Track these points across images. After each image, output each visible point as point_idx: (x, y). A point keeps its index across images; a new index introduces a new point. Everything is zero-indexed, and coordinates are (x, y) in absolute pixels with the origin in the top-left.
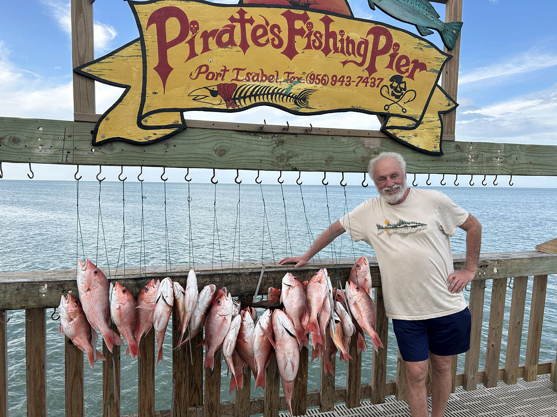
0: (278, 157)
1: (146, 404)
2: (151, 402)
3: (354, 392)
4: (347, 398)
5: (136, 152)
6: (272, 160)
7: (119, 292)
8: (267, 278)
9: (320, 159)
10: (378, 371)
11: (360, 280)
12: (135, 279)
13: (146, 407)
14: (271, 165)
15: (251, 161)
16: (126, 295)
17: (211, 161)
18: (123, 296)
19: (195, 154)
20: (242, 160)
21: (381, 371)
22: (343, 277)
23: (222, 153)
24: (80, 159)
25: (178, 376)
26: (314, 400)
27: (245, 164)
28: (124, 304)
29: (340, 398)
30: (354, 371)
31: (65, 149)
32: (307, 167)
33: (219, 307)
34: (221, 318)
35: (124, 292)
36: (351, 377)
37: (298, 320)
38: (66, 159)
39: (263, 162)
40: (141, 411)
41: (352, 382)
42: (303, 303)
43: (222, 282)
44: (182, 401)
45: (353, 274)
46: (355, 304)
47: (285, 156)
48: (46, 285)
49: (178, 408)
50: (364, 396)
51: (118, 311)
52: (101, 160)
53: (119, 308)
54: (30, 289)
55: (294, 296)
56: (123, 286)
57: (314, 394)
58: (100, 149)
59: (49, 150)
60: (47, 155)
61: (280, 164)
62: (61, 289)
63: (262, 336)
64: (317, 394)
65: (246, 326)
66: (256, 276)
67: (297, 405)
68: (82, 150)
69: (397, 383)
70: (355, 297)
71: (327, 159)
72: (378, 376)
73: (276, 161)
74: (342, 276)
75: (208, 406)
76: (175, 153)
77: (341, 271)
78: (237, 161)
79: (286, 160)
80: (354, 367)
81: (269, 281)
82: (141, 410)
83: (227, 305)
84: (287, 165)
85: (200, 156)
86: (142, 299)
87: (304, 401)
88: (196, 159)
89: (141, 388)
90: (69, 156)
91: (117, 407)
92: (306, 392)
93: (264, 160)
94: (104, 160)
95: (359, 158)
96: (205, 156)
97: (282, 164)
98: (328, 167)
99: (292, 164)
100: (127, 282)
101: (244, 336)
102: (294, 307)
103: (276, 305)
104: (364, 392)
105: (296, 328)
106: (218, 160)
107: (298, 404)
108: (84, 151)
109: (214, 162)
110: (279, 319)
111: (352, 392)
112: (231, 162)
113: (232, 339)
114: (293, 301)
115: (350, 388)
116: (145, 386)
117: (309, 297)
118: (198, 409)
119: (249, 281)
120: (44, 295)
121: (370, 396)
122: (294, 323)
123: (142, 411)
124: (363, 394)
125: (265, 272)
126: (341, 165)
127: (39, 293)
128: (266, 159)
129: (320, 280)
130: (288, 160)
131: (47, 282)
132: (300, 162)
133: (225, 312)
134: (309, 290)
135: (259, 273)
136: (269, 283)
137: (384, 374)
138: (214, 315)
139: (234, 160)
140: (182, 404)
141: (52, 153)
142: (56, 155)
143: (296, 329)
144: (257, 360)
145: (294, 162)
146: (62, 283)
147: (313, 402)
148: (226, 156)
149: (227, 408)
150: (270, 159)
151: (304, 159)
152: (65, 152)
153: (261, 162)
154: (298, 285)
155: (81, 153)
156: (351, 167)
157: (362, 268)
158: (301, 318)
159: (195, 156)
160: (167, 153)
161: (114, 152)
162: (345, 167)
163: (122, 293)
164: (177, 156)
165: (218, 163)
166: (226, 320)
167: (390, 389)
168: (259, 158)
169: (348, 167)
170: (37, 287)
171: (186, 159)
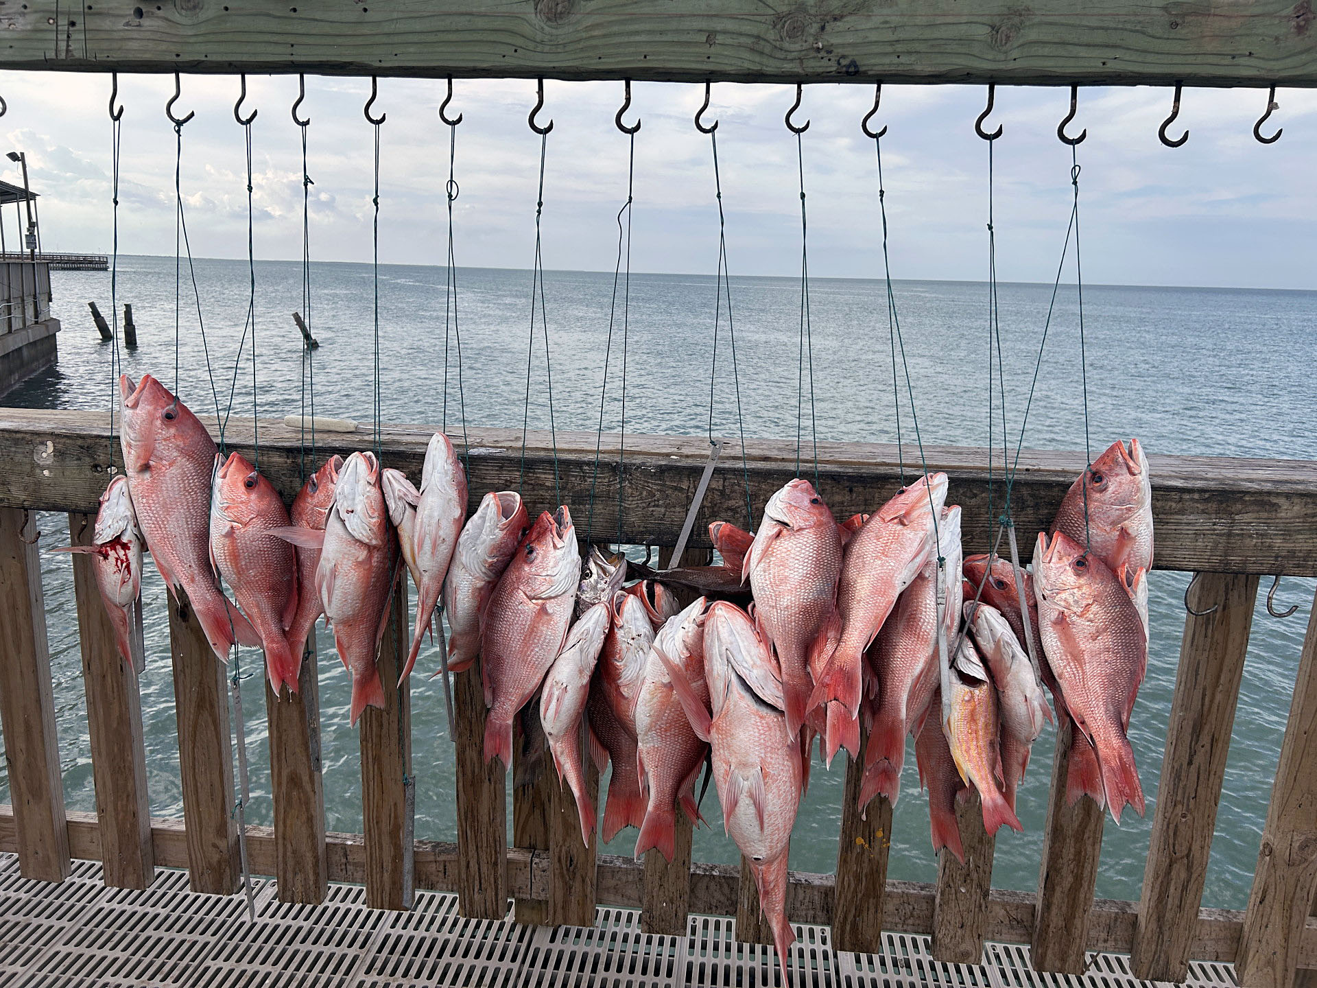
0: (779, 19)
1: (385, 819)
2: (396, 817)
3: (1061, 923)
4: (1035, 937)
5: (268, 15)
6: (755, 32)
7: (234, 484)
8: (722, 493)
9: (964, 19)
10: (1168, 872)
11: (1100, 533)
12: (289, 451)
13: (386, 827)
14: (752, 50)
15: (669, 38)
16: (253, 496)
17: (519, 41)
18: (244, 497)
19: (462, 14)
20: (637, 33)
21: (1183, 875)
22: (1031, 518)
23: (560, 8)
24: (105, 45)
25: (471, 760)
26: (912, 915)
27: (646, 49)
28: (246, 525)
29: (1012, 927)
30: (1069, 852)
31: (63, 13)
32: (903, 59)
33: (527, 568)
34: (531, 607)
35: (249, 485)
36: (1058, 871)
37: (795, 653)
38: (68, 46)
39: (720, 39)
40: (370, 835)
41: (1058, 889)
42: (821, 592)
43: (563, 489)
44: (484, 830)
45: (1073, 508)
46: (1061, 621)
47: (812, 11)
48: (50, 443)
49: (472, 847)
50: (1106, 941)
51: (227, 541)
52: (163, 47)
53: (231, 534)
54: (10, 451)
55: (791, 563)
56: (251, 465)
57: (917, 897)
58: (159, 8)
59: (21, 20)
60: (16, 36)
61: (786, 45)
62: (88, 459)
63: (665, 685)
64: (924, 897)
65: (624, 646)
66: (681, 480)
67: (845, 918)
68: (108, 15)
69: (1246, 928)
70: (1063, 595)
71: (997, 20)
72: (1167, 890)
73: (771, 35)
74: (1030, 511)
75: (559, 861)
76: (395, 15)
77: (1025, 492)
78: (617, 40)
79: (815, 28)
80: (1070, 842)
81: (732, 503)
82: (370, 830)
83: (551, 564)
84: (818, 50)
85: (480, 23)
86: (300, 514)
87: (872, 910)
88: (468, 37)
89: (368, 772)
90: (73, 37)
91: (308, 810)
92: (882, 885)
93: (725, 32)
94: (172, 48)
95: (1155, 11)
96: (498, 24)
97: (797, 47)
98: (1002, 57)
99: (838, 46)
100: (265, 458)
101: (618, 676)
102: (785, 601)
103: (727, 589)
104: (1109, 929)
105: (785, 677)
106: (546, 38)
107: (850, 918)
108: (114, 16)
109: (531, 45)
110: (719, 639)
111: (1056, 920)
112: (594, 42)
113: (564, 681)
114: (784, 580)
115: (1047, 906)
116: (379, 768)
117: (852, 573)
118: (537, 860)
119: (658, 495)
120: (46, 473)
121: (1131, 947)
122: (782, 660)
123: (375, 833)
124: (1103, 935)
125: (717, 471)
126: (1064, 44)
127: (34, 466)
128: (730, 25)
129: (907, 515)
130: (823, 28)
131: (53, 435)
132: (873, 37)
133: (543, 588)
134: (857, 549)
135: (697, 472)
136: (729, 509)
137: (1192, 886)
138: (511, 594)
139: (604, 36)
140: (484, 839)
141: (29, 27)
142: (39, 35)
143: (787, 683)
144: (646, 761)
145: (850, 39)
146: (89, 441)
147: (910, 921)
148: (573, 18)
149: (624, 879)
150: (747, 28)
151: (895, 20)
152: (63, 22)
153: (710, 41)
154: (819, 525)
155: (107, 24)
156: (1110, 53)
157: (1111, 489)
158: (808, 647)
159: (462, 22)
160: (369, 16)
161: (203, 16)
162: (1083, 52)
163: (243, 489)
164: (401, 27)
165: (547, 49)
166: (546, 613)
167: (1217, 940)
168: (704, 24)
169: (1096, 53)
170: (28, 448)
171: (432, 38)
